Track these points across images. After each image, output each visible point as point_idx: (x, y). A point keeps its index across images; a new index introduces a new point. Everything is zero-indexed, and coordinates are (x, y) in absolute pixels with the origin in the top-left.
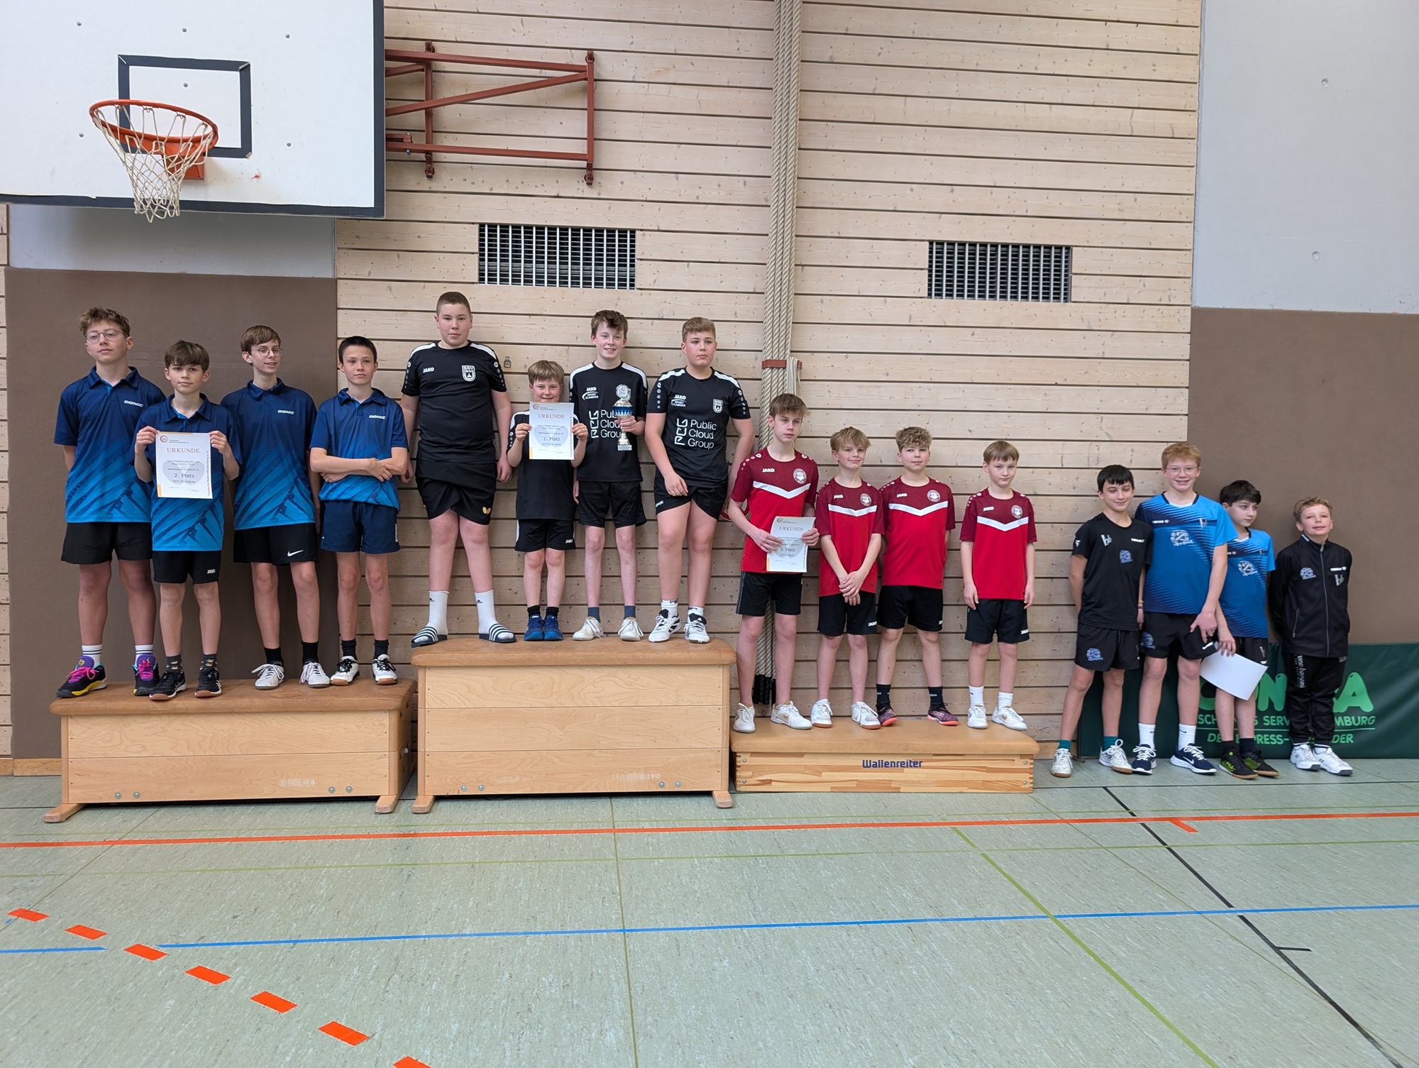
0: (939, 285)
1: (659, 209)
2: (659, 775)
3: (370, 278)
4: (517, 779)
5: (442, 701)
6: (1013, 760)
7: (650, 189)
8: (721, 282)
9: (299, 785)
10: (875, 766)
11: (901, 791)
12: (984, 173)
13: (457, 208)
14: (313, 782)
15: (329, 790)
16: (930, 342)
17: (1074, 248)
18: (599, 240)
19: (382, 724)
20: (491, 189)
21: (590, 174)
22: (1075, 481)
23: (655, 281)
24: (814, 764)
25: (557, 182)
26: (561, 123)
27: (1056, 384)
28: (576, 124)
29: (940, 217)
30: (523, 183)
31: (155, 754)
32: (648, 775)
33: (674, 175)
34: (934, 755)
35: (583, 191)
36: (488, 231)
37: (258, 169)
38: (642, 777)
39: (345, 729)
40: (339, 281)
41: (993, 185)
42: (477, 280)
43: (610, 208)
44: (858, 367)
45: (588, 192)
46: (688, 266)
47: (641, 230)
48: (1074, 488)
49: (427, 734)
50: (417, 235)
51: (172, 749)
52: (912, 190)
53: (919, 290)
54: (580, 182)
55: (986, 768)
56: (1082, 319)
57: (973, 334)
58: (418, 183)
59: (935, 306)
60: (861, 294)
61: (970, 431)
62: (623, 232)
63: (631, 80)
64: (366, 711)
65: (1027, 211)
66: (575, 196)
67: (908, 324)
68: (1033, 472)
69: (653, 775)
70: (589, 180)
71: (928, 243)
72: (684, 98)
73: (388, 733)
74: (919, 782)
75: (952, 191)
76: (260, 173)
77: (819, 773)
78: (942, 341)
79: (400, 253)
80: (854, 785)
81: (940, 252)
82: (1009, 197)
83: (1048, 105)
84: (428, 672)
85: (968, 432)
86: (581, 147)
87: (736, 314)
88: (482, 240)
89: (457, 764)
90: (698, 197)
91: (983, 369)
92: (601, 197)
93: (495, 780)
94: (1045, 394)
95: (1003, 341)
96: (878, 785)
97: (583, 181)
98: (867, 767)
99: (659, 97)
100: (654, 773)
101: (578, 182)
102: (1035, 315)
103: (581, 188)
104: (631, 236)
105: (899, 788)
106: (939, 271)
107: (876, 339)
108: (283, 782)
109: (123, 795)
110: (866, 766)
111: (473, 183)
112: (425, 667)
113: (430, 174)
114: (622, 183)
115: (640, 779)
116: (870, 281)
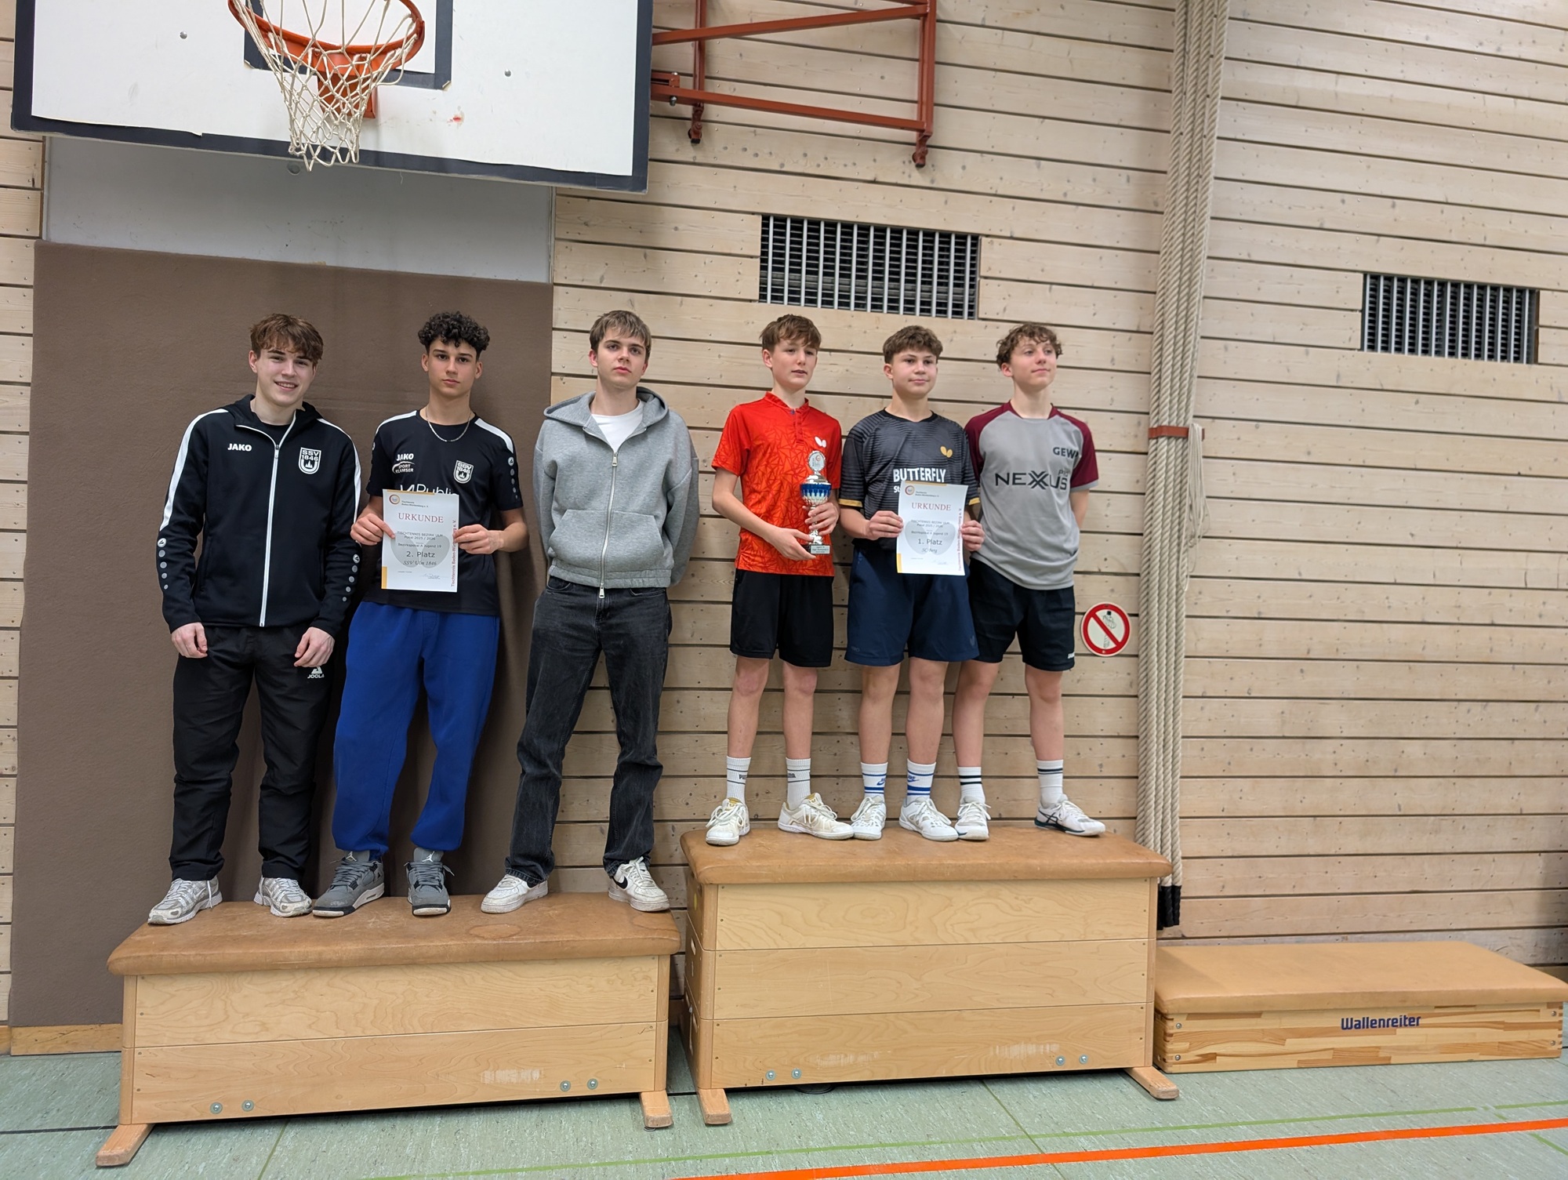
0: (1373, 334)
1: (1013, 208)
2: (1058, 1046)
3: (602, 285)
4: (851, 1058)
5: (742, 939)
6: (1539, 1011)
7: (1001, 179)
8: (1094, 314)
9: (514, 1080)
10: (1358, 1026)
11: (1392, 1062)
12: (1433, 184)
13: (732, 190)
14: (536, 1075)
15: (562, 1084)
16: (1363, 410)
17: (1542, 292)
18: (928, 248)
19: (646, 978)
20: (782, 165)
21: (922, 151)
22: (1542, 607)
23: (1005, 309)
24: (1277, 1027)
25: (875, 160)
26: (882, 77)
27: (1519, 475)
28: (903, 80)
29: (1378, 241)
30: (826, 159)
31: (281, 1036)
32: (1042, 1047)
33: (1034, 161)
34: (1437, 1007)
35: (910, 176)
36: (775, 225)
37: (459, 108)
38: (1032, 1049)
39: (590, 986)
40: (555, 287)
41: (1444, 201)
42: (757, 298)
43: (946, 202)
44: (1273, 441)
45: (917, 178)
46: (1050, 289)
47: (987, 236)
48: (1540, 616)
49: (716, 990)
50: (674, 225)
51: (310, 1026)
52: (1343, 201)
53: (1350, 339)
54: (907, 163)
55: (1503, 1023)
56: (1552, 388)
57: (1417, 402)
58: (678, 150)
59: (1369, 362)
60: (1276, 341)
61: (1412, 535)
62: (961, 237)
63: (980, 23)
64: (622, 958)
65: (1485, 239)
66: (900, 182)
67: (1335, 384)
68: (1490, 594)
69: (1048, 1047)
70: (920, 161)
71: (1362, 275)
72: (1050, 55)
73: (655, 991)
74: (1416, 1048)
75: (1394, 206)
76: (462, 113)
77: (1281, 1040)
78: (1378, 409)
79: (648, 251)
80: (1328, 1056)
81: (1375, 289)
82: (1463, 218)
83: (1512, 99)
84: (721, 893)
85: (1410, 537)
86: (909, 112)
87: (1113, 360)
88: (765, 239)
89: (761, 1037)
90: (1065, 195)
91: (1429, 451)
92: (934, 185)
93: (818, 1061)
94: (1506, 488)
95: (1454, 414)
96: (1362, 1054)
97: (910, 162)
98: (1347, 1028)
99: (1015, 50)
100: (1050, 1044)
101: (904, 162)
102: (1494, 380)
103: (907, 171)
104: (973, 245)
105: (1390, 1058)
106: (1374, 316)
107: (1294, 405)
108: (488, 1077)
109: (225, 1106)
110: (1346, 1026)
111: (756, 155)
112: (718, 885)
113: (695, 138)
114: (964, 168)
115: (1030, 1052)
116: (1287, 325)
